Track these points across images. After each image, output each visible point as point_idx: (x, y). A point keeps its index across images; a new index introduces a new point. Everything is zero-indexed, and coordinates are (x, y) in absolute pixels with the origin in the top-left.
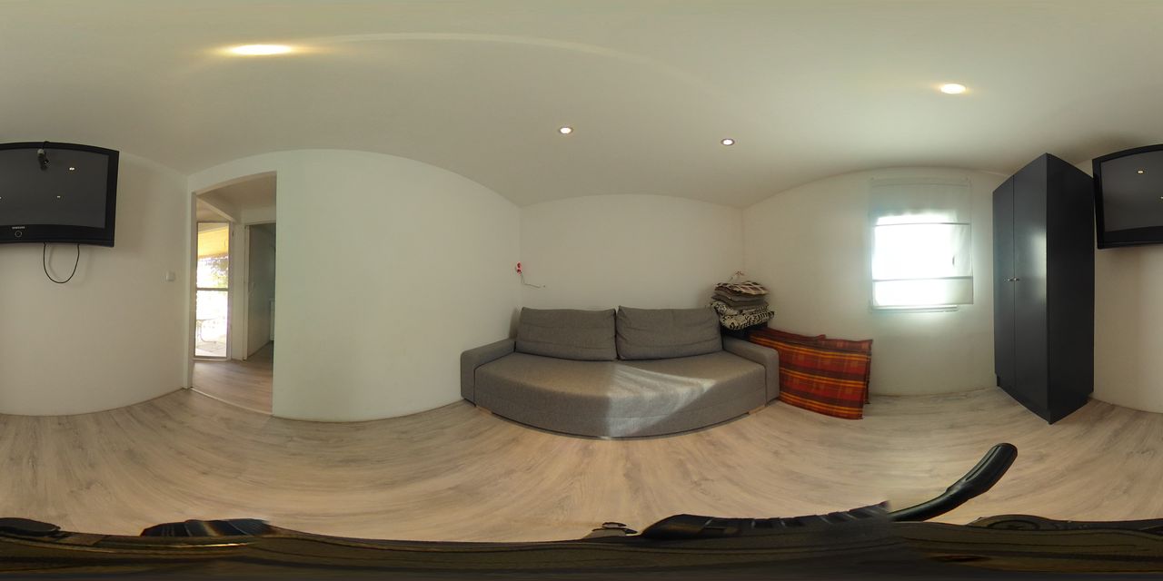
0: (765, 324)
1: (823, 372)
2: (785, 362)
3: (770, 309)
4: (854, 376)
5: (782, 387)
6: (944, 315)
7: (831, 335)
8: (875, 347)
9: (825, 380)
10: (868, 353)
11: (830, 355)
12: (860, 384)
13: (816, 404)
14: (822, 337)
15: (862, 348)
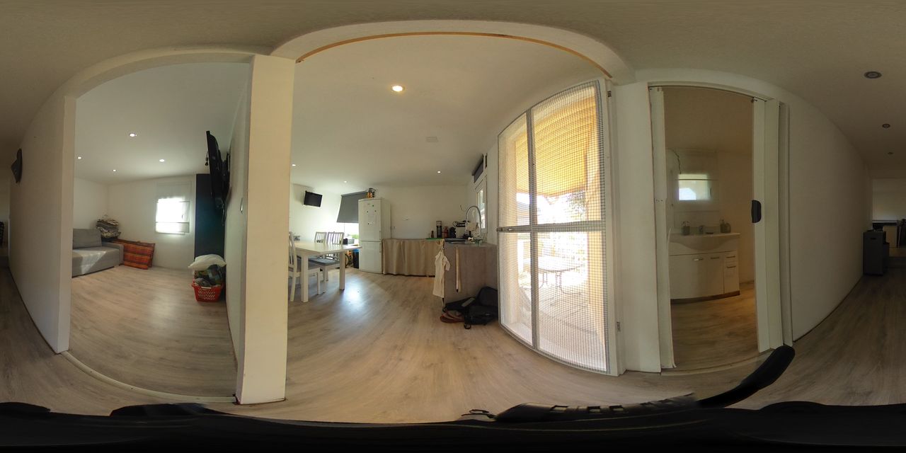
0: (117, 237)
1: (138, 253)
2: (126, 250)
3: (119, 231)
4: (147, 255)
5: (124, 260)
6: (179, 236)
7: (141, 242)
8: (156, 247)
9: (138, 256)
10: (154, 248)
11: (141, 247)
12: (149, 258)
13: (134, 264)
14: (139, 242)
15: (152, 246)
